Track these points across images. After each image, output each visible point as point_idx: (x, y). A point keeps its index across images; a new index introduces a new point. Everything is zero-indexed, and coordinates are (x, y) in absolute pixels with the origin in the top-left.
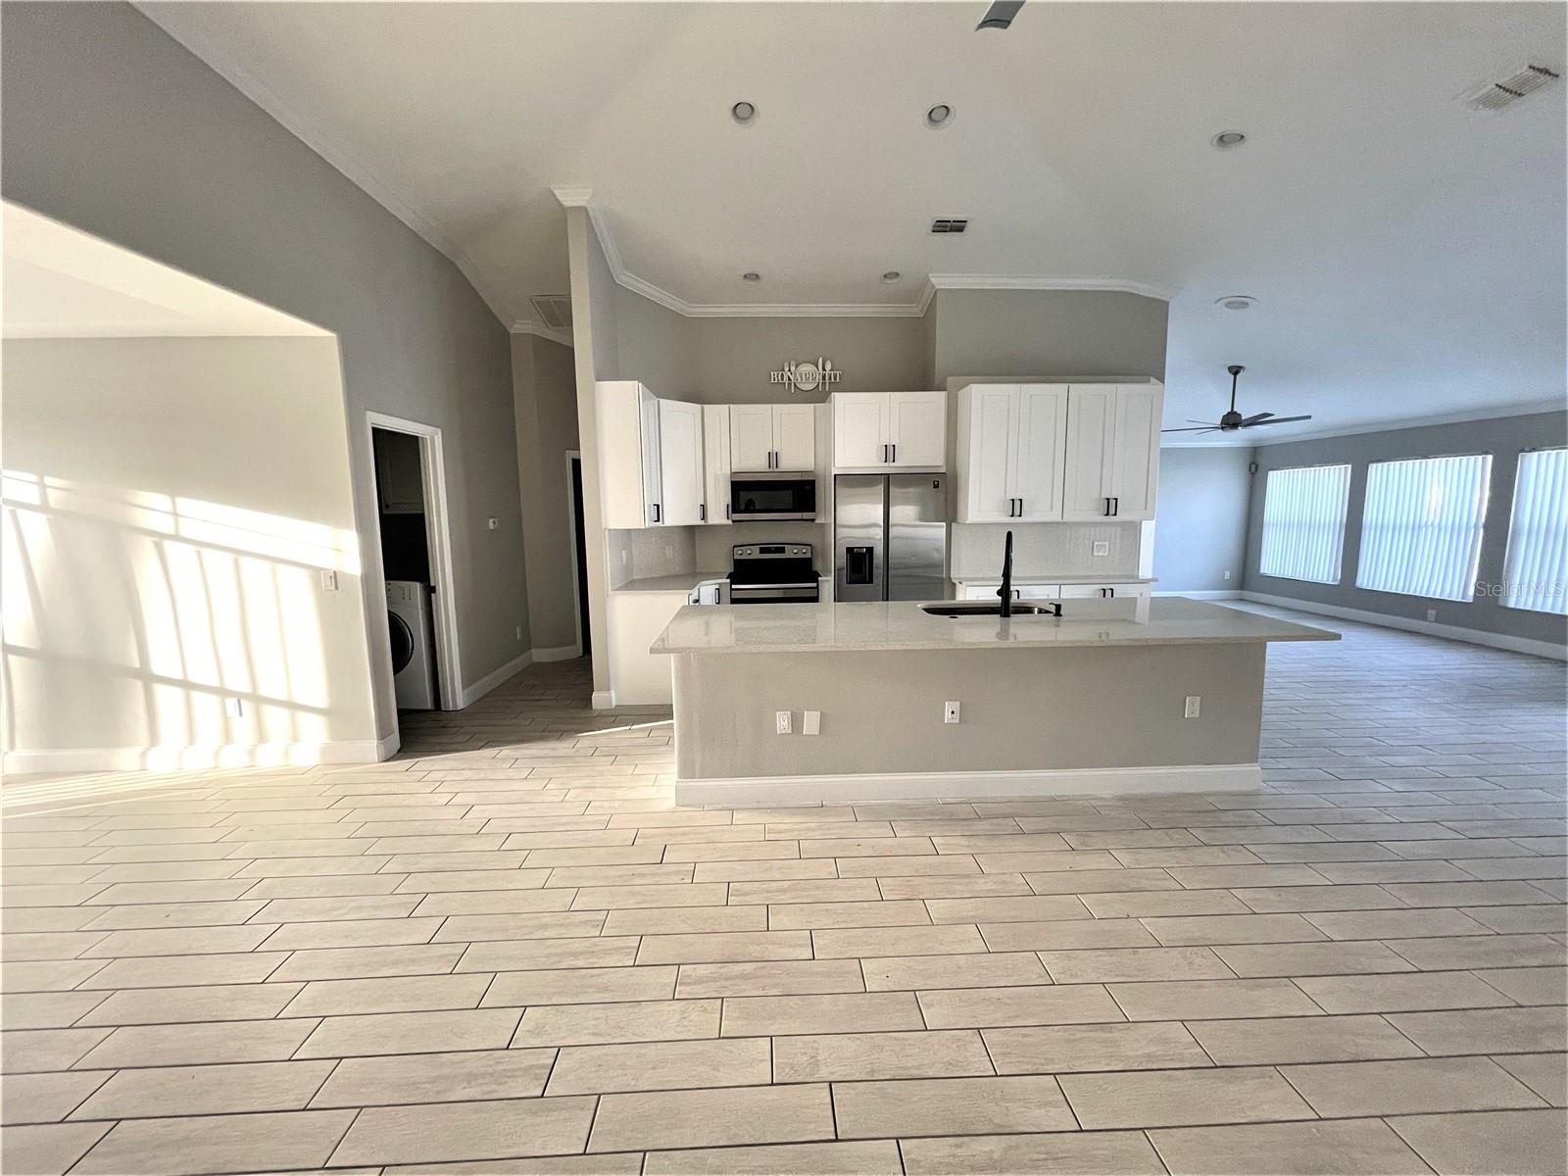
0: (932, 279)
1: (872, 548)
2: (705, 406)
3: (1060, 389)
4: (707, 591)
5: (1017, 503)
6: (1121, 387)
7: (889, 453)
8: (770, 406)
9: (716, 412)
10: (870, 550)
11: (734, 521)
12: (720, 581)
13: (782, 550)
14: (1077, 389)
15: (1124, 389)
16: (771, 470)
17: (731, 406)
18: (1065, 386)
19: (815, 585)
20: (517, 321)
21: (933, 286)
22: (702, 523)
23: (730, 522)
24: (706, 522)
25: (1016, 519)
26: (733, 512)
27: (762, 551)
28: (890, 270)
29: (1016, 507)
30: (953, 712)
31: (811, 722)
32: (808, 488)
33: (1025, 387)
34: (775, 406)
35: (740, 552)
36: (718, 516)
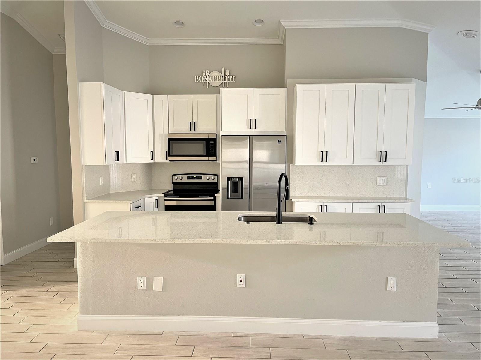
0: (282, 23)
1: (243, 178)
2: (155, 96)
3: (351, 86)
4: (151, 200)
5: (325, 154)
6: (388, 85)
7: (253, 123)
8: (191, 95)
9: (161, 99)
10: (242, 179)
11: (170, 161)
12: (157, 195)
13: (200, 178)
14: (361, 87)
15: (390, 86)
16: (191, 132)
17: (169, 95)
18: (354, 85)
19: (212, 198)
20: (56, 48)
21: (284, 28)
22: (152, 161)
23: (168, 161)
24: (154, 161)
25: (324, 163)
26: (170, 155)
27: (189, 178)
28: (258, 19)
29: (324, 156)
30: (241, 281)
31: (158, 284)
32: (212, 142)
33: (329, 85)
34: (194, 96)
35: (176, 178)
36: (161, 157)
